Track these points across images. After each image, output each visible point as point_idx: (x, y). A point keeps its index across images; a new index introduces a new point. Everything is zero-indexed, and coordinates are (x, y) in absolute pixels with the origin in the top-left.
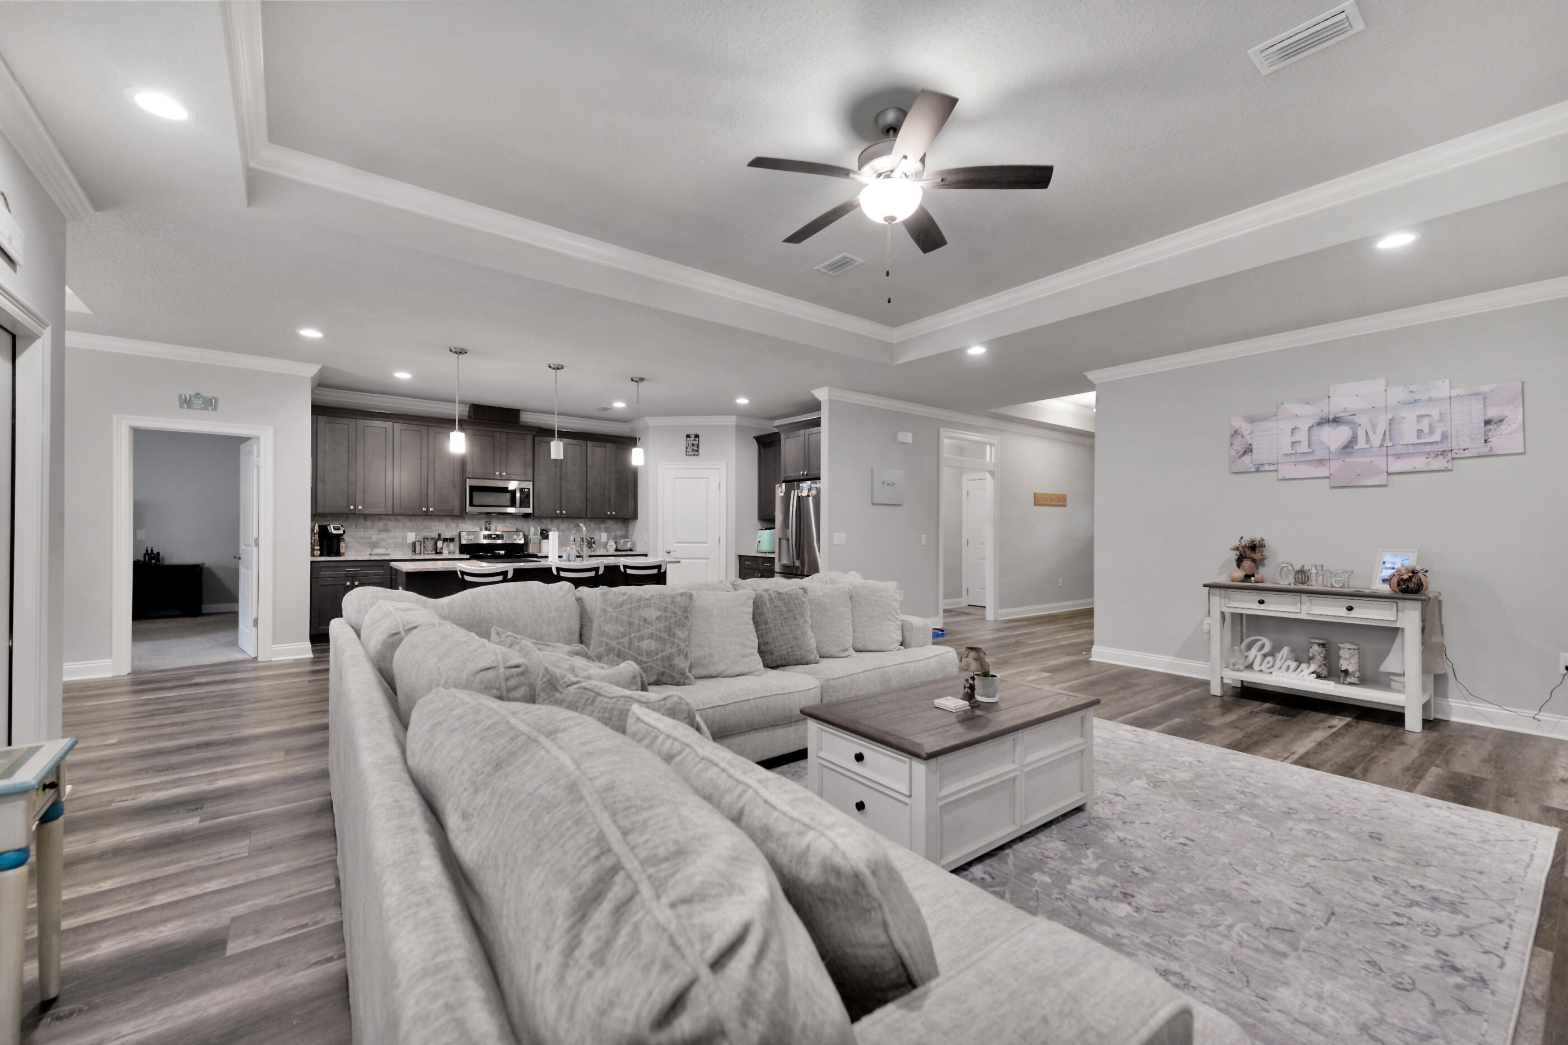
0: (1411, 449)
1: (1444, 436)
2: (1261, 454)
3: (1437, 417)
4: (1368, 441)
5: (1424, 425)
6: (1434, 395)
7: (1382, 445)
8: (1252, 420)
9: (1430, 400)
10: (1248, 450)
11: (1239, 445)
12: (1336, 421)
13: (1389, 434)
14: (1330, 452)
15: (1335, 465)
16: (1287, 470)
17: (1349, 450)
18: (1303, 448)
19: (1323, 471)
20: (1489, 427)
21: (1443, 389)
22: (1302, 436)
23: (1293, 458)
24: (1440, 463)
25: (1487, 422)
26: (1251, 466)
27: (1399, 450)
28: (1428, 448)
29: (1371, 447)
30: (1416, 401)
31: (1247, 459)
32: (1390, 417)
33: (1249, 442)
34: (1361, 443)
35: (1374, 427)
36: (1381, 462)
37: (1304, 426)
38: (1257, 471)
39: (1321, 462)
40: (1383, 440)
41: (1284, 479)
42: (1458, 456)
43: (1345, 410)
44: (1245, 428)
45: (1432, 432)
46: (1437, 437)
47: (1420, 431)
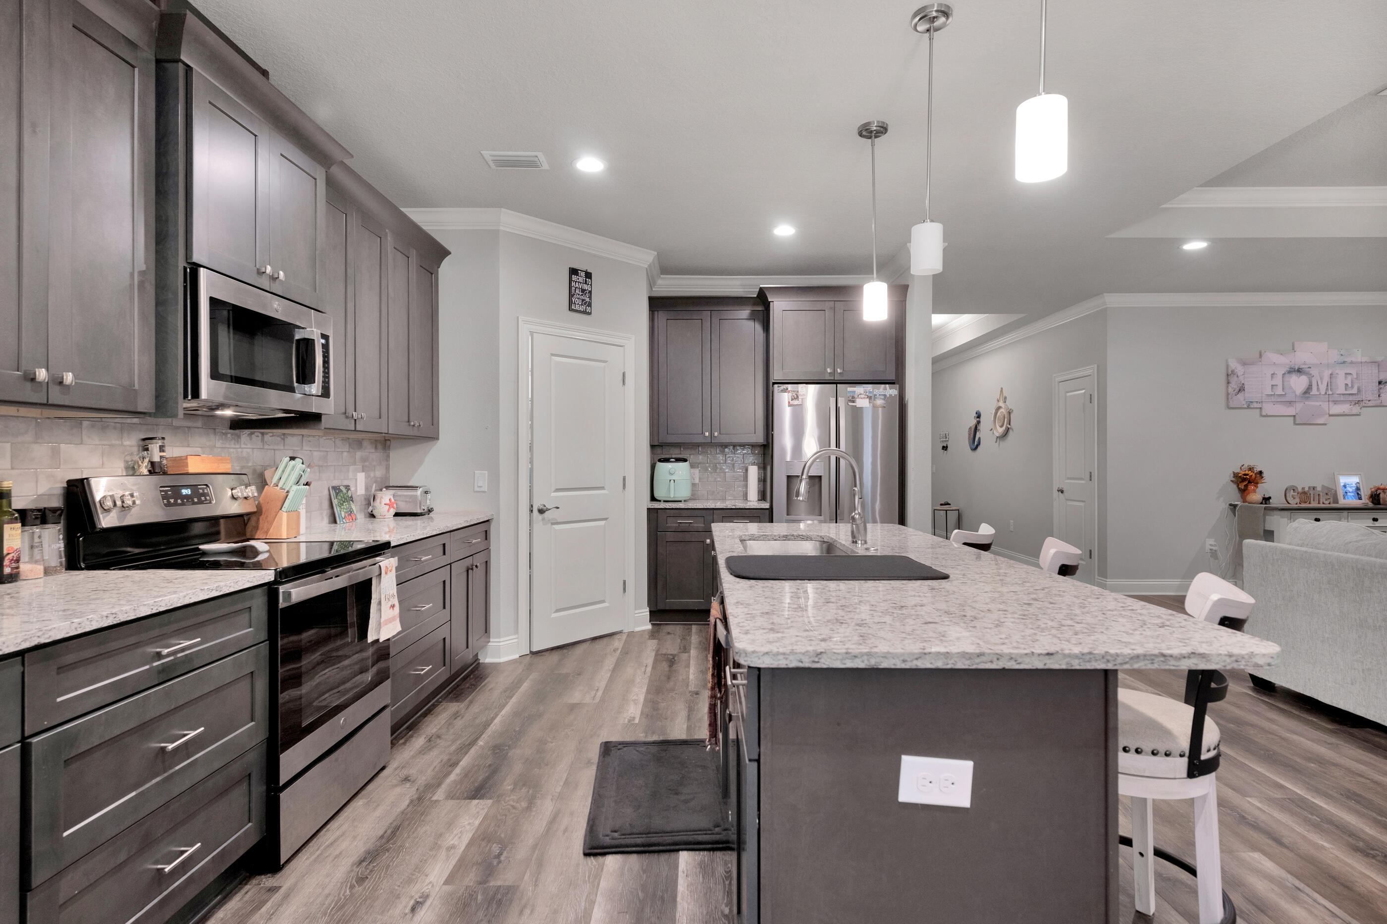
0: (1342, 398)
1: (1359, 390)
2: (1251, 394)
3: (1355, 376)
4: (1318, 389)
5: (1349, 382)
6: (1354, 360)
7: (1326, 393)
8: (1244, 364)
9: (1352, 363)
10: (1241, 389)
11: (1234, 385)
12: (1299, 371)
13: (1329, 385)
14: (1296, 395)
15: (1299, 406)
16: (1269, 409)
17: (1307, 395)
18: (1279, 391)
19: (1291, 411)
20: (1381, 386)
21: (1359, 357)
22: (1278, 381)
23: (1273, 399)
24: (1356, 409)
25: (1380, 383)
26: (1244, 402)
27: (1336, 397)
28: (1351, 398)
29: (1320, 394)
30: (1344, 362)
31: (1240, 396)
32: (1330, 372)
33: (1243, 382)
34: (1314, 391)
35: (1321, 379)
36: (1325, 406)
37: (1280, 372)
38: (1248, 407)
39: (1290, 403)
40: (1327, 389)
41: (1267, 416)
42: (1366, 405)
43: (1305, 364)
44: (1240, 370)
45: (1352, 387)
46: (1355, 391)
47: (1347, 385)
